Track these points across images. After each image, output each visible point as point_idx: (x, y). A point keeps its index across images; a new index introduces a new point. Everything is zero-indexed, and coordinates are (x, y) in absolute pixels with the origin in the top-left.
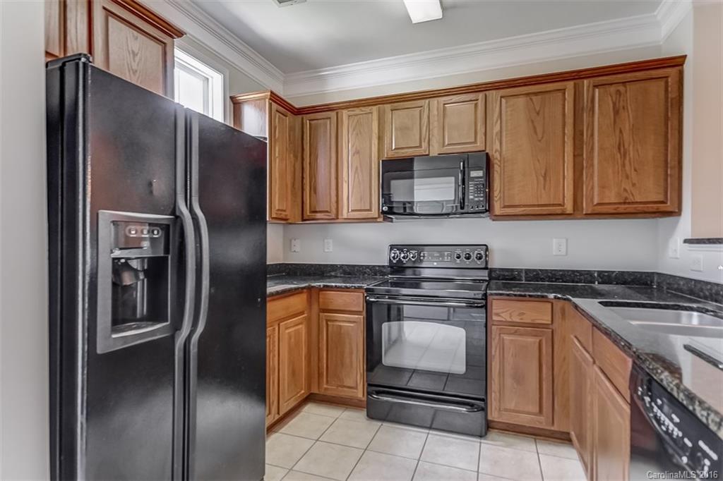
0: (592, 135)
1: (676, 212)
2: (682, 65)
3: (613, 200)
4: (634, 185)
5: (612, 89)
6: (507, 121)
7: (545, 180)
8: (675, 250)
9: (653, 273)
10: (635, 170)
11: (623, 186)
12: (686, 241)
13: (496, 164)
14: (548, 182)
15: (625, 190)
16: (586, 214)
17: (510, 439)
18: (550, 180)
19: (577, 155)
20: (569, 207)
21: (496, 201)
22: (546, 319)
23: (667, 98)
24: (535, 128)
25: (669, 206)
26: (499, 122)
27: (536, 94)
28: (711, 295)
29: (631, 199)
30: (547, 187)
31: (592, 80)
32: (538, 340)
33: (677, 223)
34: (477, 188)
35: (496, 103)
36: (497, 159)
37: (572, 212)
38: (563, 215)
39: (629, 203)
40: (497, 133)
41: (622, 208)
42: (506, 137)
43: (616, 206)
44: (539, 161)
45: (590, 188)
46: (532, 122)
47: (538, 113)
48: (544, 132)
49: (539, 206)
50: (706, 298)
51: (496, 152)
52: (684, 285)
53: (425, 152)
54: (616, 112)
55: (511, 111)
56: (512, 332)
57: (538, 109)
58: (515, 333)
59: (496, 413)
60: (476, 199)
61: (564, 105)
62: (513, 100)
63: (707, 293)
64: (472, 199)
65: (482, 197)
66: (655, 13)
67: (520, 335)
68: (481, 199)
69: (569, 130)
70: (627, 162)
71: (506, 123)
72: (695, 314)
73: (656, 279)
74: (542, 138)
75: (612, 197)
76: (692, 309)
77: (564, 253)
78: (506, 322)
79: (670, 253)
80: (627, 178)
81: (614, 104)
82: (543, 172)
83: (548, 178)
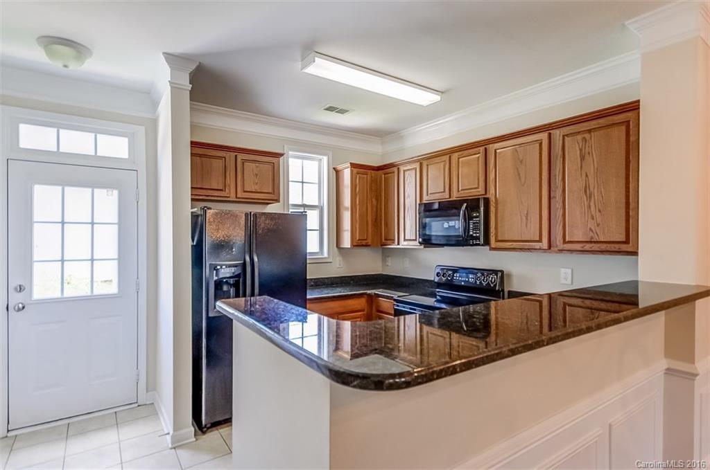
0: (564, 178)
2: (637, 108)
4: (598, 225)
5: (579, 137)
7: (527, 219)
10: (599, 211)
11: (589, 226)
13: (492, 206)
14: (529, 221)
15: (591, 230)
20: (545, 244)
21: (492, 236)
23: (628, 141)
24: (519, 174)
25: (629, 247)
26: (494, 170)
27: (521, 144)
29: (596, 238)
30: (528, 226)
31: (562, 130)
34: (475, 226)
35: (492, 155)
36: (493, 202)
37: (547, 248)
39: (595, 242)
40: (493, 180)
41: (588, 245)
43: (583, 245)
44: (522, 203)
46: (517, 169)
47: (521, 162)
48: (526, 178)
49: (522, 241)
51: (492, 197)
54: (582, 158)
55: (502, 161)
57: (521, 159)
61: (541, 153)
64: (472, 235)
65: (478, 233)
68: (478, 235)
70: (592, 204)
71: (499, 171)
74: (525, 183)
75: (580, 237)
77: (570, 282)
80: (593, 218)
81: (581, 150)
82: (527, 214)
83: (529, 218)
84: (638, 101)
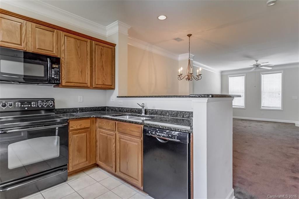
0: (95, 60)
1: (114, 89)
2: (115, 46)
3: (101, 84)
4: (105, 79)
5: (100, 47)
6: (67, 46)
7: (81, 73)
8: (113, 99)
9: (106, 107)
10: (106, 75)
11: (103, 79)
12: (117, 97)
13: (63, 63)
14: (82, 75)
15: (104, 81)
16: (94, 88)
17: (76, 176)
18: (83, 74)
19: (91, 67)
20: (89, 85)
21: (63, 80)
22: (88, 125)
23: (112, 55)
24: (78, 52)
25: (113, 87)
26: (64, 45)
27: (78, 39)
28: (127, 111)
29: (105, 84)
30: (82, 76)
31: (95, 42)
32: (86, 134)
33: (114, 91)
34: (56, 73)
35: (63, 37)
36: (63, 61)
37: (90, 86)
38: (87, 87)
39: (105, 85)
40: (63, 50)
41: (103, 86)
42: (67, 53)
43: (101, 86)
44: (79, 66)
45: (95, 78)
46: (77, 50)
47: (79, 47)
48: (81, 55)
49: (79, 83)
50: (125, 112)
51: (62, 58)
52: (117, 109)
53: (25, 49)
54: (101, 55)
55: (69, 43)
56: (78, 132)
57: (79, 46)
58: (79, 133)
59: (71, 168)
60: (55, 78)
61: (87, 47)
62: (70, 39)
63: (125, 111)
64: (53, 77)
65: (58, 77)
66: (106, 27)
67: (80, 133)
68: (58, 78)
69: (89, 57)
70: (104, 72)
71: (67, 47)
72: (128, 116)
73: (106, 108)
74: (80, 57)
75: (100, 83)
76: (126, 115)
77: (82, 101)
78: (75, 129)
79: (111, 100)
80: (104, 77)
81: (101, 52)
82: (81, 71)
83: (82, 73)
84: (116, 45)
